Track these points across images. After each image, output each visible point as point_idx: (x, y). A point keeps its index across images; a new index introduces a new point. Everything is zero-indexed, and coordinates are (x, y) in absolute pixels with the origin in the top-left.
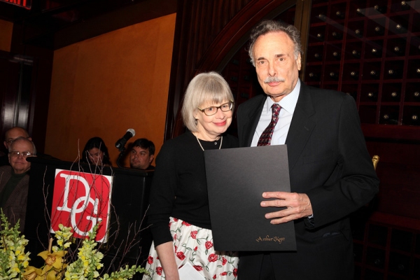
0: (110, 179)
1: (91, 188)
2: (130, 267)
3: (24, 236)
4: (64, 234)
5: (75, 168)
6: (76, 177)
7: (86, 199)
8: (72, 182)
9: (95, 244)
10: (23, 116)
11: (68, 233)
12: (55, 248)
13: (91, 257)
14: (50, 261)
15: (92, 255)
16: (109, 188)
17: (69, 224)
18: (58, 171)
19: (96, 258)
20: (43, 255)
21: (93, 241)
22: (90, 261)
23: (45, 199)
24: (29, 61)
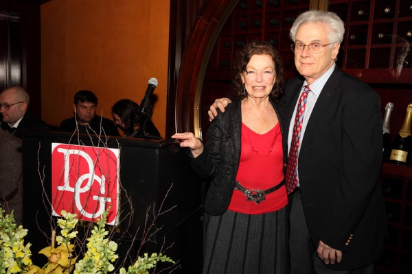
0: (116, 152)
1: (96, 166)
2: (149, 256)
3: (21, 227)
4: (68, 223)
5: (74, 142)
6: (76, 152)
7: (91, 176)
8: (72, 157)
9: (106, 233)
10: (16, 73)
11: (72, 222)
12: (59, 239)
13: (103, 249)
14: (54, 259)
15: (104, 247)
16: (116, 164)
17: (73, 210)
18: (54, 145)
19: (109, 251)
20: (45, 251)
21: (104, 230)
22: (103, 254)
23: (42, 182)
24: (15, 17)
